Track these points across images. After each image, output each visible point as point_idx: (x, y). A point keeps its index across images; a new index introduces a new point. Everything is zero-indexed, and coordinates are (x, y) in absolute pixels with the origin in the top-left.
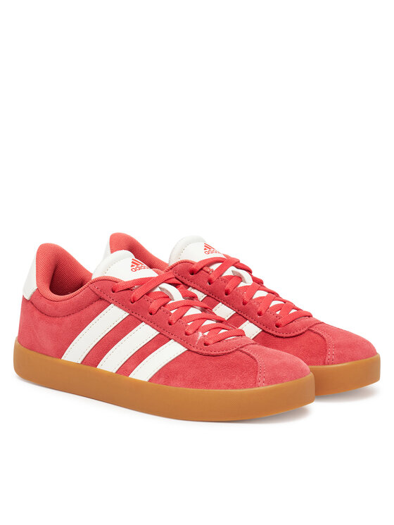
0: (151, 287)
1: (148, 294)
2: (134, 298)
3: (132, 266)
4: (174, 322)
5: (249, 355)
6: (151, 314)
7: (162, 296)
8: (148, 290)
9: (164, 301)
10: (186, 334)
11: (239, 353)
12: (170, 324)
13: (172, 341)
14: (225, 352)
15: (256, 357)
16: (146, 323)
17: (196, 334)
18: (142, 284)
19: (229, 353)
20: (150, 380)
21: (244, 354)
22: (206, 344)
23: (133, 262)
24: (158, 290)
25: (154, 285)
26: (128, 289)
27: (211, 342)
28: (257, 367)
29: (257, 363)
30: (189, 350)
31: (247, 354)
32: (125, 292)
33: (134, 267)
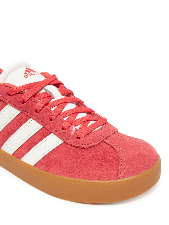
0: (37, 90)
1: (34, 96)
2: (23, 100)
3: (25, 73)
4: (54, 118)
5: (112, 146)
6: (36, 112)
7: (46, 96)
8: (34, 92)
9: (47, 100)
10: (63, 129)
11: (103, 144)
12: (51, 120)
13: (52, 134)
14: (93, 144)
15: (117, 149)
16: (33, 119)
17: (70, 128)
18: (30, 89)
19: (96, 145)
20: (36, 165)
21: (108, 146)
22: (78, 138)
23: (26, 71)
24: (43, 91)
25: (39, 88)
26: (20, 93)
27: (82, 135)
28: (119, 159)
29: (118, 156)
30: (65, 142)
31: (110, 145)
32: (17, 95)
33: (27, 74)
